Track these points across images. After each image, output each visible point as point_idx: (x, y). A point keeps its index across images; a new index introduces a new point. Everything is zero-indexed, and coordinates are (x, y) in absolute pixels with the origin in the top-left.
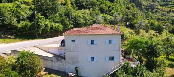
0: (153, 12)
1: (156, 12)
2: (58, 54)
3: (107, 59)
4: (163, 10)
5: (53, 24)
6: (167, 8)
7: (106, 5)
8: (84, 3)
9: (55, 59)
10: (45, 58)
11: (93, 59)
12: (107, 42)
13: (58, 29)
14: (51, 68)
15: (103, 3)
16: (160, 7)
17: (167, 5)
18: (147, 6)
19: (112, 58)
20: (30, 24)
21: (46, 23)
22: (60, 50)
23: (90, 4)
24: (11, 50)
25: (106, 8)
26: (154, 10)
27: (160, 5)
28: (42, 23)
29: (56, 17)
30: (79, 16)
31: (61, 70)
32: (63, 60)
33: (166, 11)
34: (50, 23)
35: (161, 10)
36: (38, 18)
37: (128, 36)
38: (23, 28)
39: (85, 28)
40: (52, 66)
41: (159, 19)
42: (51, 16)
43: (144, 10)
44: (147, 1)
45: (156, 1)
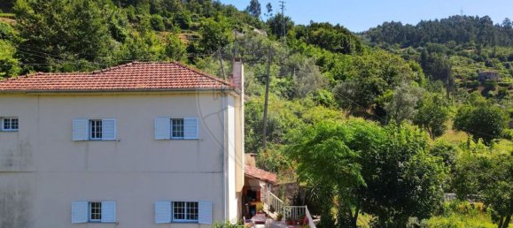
1: (501, 95)
12: (165, 129)
19: (186, 211)
26: (494, 90)
43: (459, 89)
44: (469, 63)
45: (500, 64)
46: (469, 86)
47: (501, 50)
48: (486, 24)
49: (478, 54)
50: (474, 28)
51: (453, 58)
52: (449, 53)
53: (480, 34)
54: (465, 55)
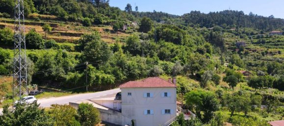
0: (242, 54)
1: (246, 54)
2: (113, 108)
3: (164, 112)
4: (255, 51)
5: (104, 75)
6: (262, 49)
7: (168, 48)
8: (140, 46)
9: (111, 112)
10: (101, 111)
11: (149, 112)
12: (163, 95)
13: (110, 81)
14: (107, 121)
15: (164, 46)
16: (252, 47)
17: (263, 42)
18: (232, 45)
19: (168, 111)
20: (80, 76)
21: (98, 74)
22: (115, 104)
23: (147, 48)
24: (70, 103)
25: (168, 52)
26: (243, 51)
27: (253, 43)
28: (93, 75)
29: (107, 67)
30: (133, 66)
31: (116, 124)
32: (119, 113)
33: (260, 52)
34: (101, 75)
35: (253, 51)
36: (89, 69)
37: (190, 89)
38: (72, 80)
39: (141, 80)
40: (108, 119)
41: (250, 64)
42: (101, 66)
43: (228, 50)
44: (232, 36)
45: (247, 37)
46: (232, 49)
47: (248, 30)
48: (241, 15)
49: (237, 31)
50: (235, 17)
51: (225, 33)
52: (223, 31)
53: (238, 21)
54: (231, 32)
